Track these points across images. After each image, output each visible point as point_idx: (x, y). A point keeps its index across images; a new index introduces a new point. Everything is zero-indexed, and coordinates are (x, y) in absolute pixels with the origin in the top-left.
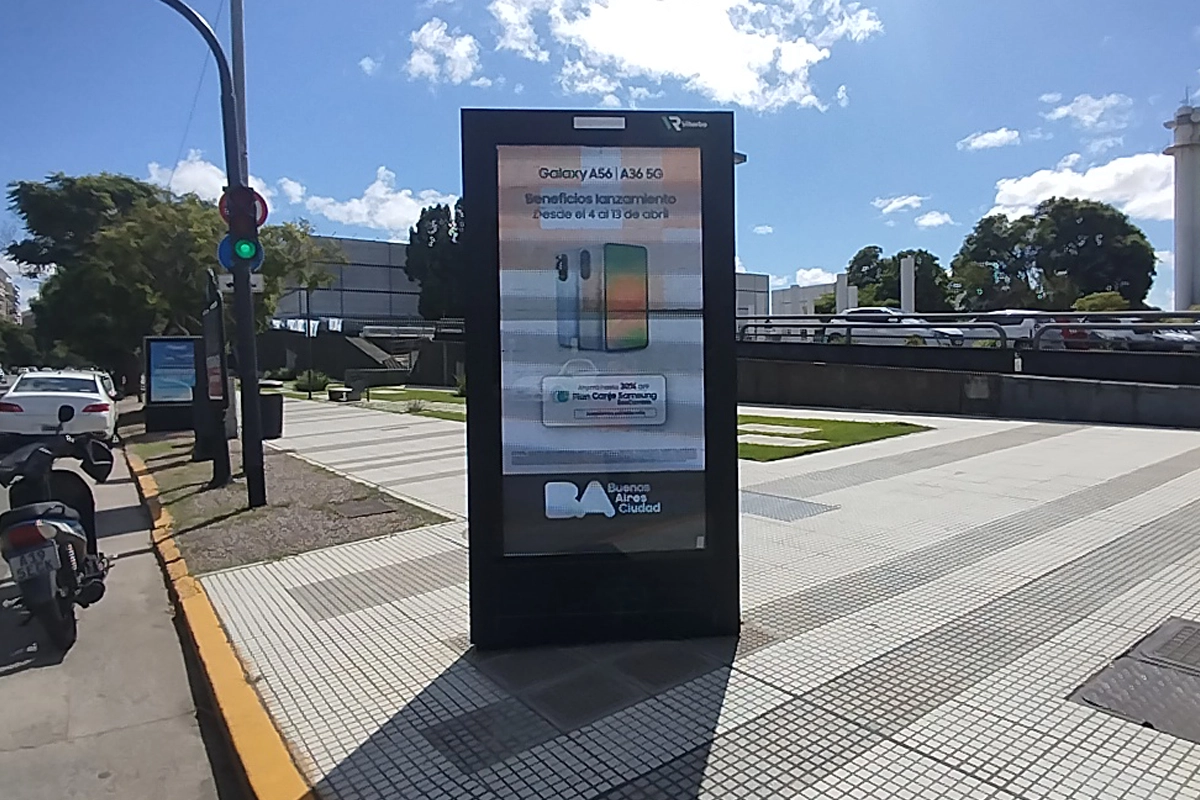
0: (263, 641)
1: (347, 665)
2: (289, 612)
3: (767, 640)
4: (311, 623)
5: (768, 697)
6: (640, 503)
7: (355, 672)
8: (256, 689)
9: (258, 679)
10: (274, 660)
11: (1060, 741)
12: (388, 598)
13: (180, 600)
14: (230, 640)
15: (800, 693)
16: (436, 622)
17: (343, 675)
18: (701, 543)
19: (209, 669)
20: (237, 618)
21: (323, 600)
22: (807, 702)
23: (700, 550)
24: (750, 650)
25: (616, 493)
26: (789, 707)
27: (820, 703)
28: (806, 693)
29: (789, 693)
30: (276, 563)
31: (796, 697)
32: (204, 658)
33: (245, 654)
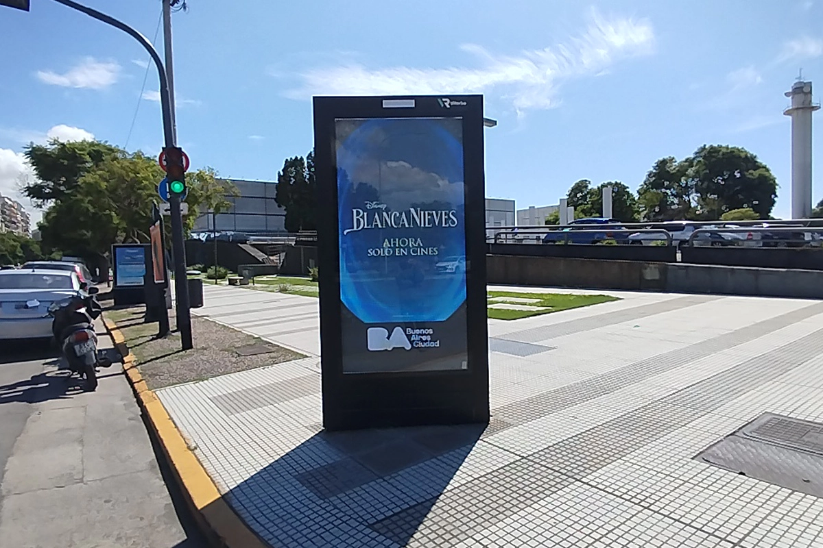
0: (196, 427)
1: (249, 440)
2: (210, 410)
3: (507, 426)
4: (225, 417)
5: (505, 458)
6: (427, 341)
7: (253, 444)
8: (194, 454)
9: (196, 448)
10: (204, 437)
11: (685, 482)
12: (271, 402)
13: (144, 404)
14: (176, 427)
15: (525, 455)
16: (301, 416)
17: (246, 446)
18: (465, 367)
19: (165, 442)
20: (180, 415)
21: (231, 403)
22: (529, 460)
23: (464, 370)
24: (496, 431)
25: (411, 335)
26: (518, 463)
27: (537, 461)
28: (529, 456)
29: (519, 455)
30: (201, 383)
31: (523, 458)
32: (162, 437)
33: (186, 435)
